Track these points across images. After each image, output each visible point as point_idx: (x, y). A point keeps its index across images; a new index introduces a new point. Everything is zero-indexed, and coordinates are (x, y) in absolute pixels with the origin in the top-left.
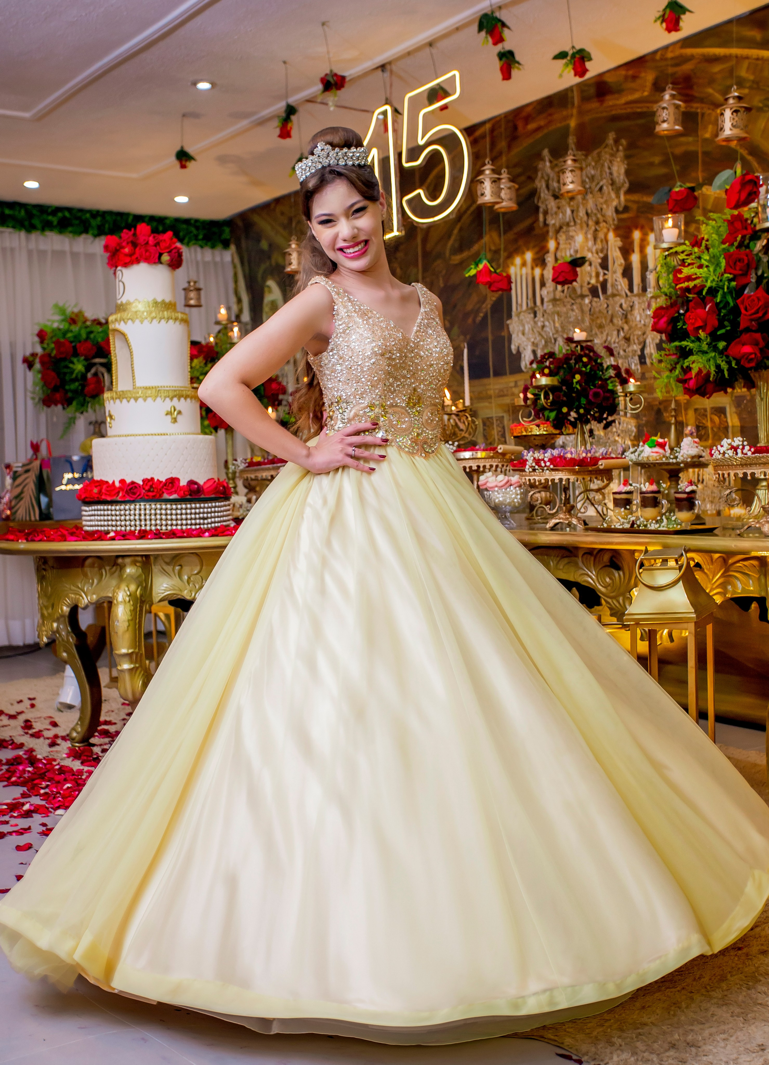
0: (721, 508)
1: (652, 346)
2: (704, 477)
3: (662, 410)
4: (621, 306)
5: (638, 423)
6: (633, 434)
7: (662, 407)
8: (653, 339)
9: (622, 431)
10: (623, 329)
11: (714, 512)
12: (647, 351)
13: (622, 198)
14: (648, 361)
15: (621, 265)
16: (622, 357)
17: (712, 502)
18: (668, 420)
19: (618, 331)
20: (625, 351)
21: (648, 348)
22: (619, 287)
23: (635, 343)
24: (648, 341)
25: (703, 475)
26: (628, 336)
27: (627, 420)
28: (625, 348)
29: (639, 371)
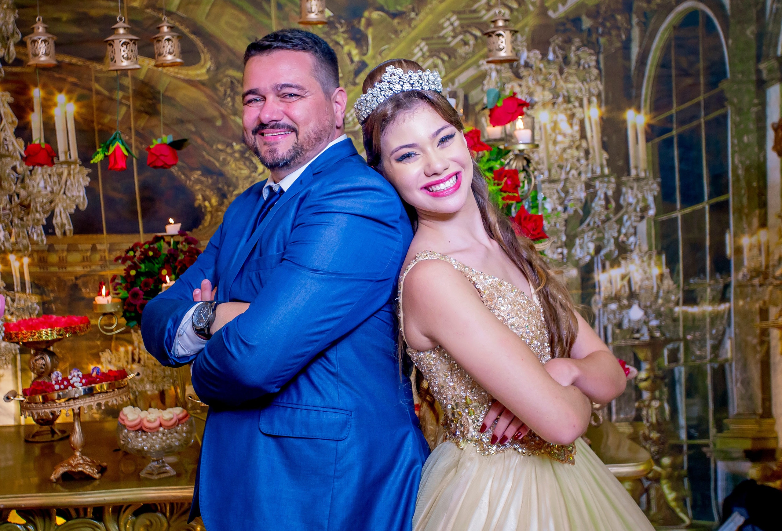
0: (166, 387)
1: (63, 216)
2: (141, 356)
3: (80, 286)
4: (14, 168)
5: (42, 299)
6: (36, 312)
7: (79, 282)
8: (65, 209)
9: (18, 309)
10: (18, 195)
11: (157, 392)
12: (56, 221)
13: (12, 48)
14: (58, 232)
15: (13, 122)
16: (17, 226)
17: (153, 382)
18: (87, 296)
19: (11, 197)
20: (22, 219)
21: (59, 218)
22: (11, 148)
23: (37, 211)
24: (57, 210)
25: (139, 354)
26: (26, 203)
27: (25, 296)
28: (21, 216)
29: (45, 242)
